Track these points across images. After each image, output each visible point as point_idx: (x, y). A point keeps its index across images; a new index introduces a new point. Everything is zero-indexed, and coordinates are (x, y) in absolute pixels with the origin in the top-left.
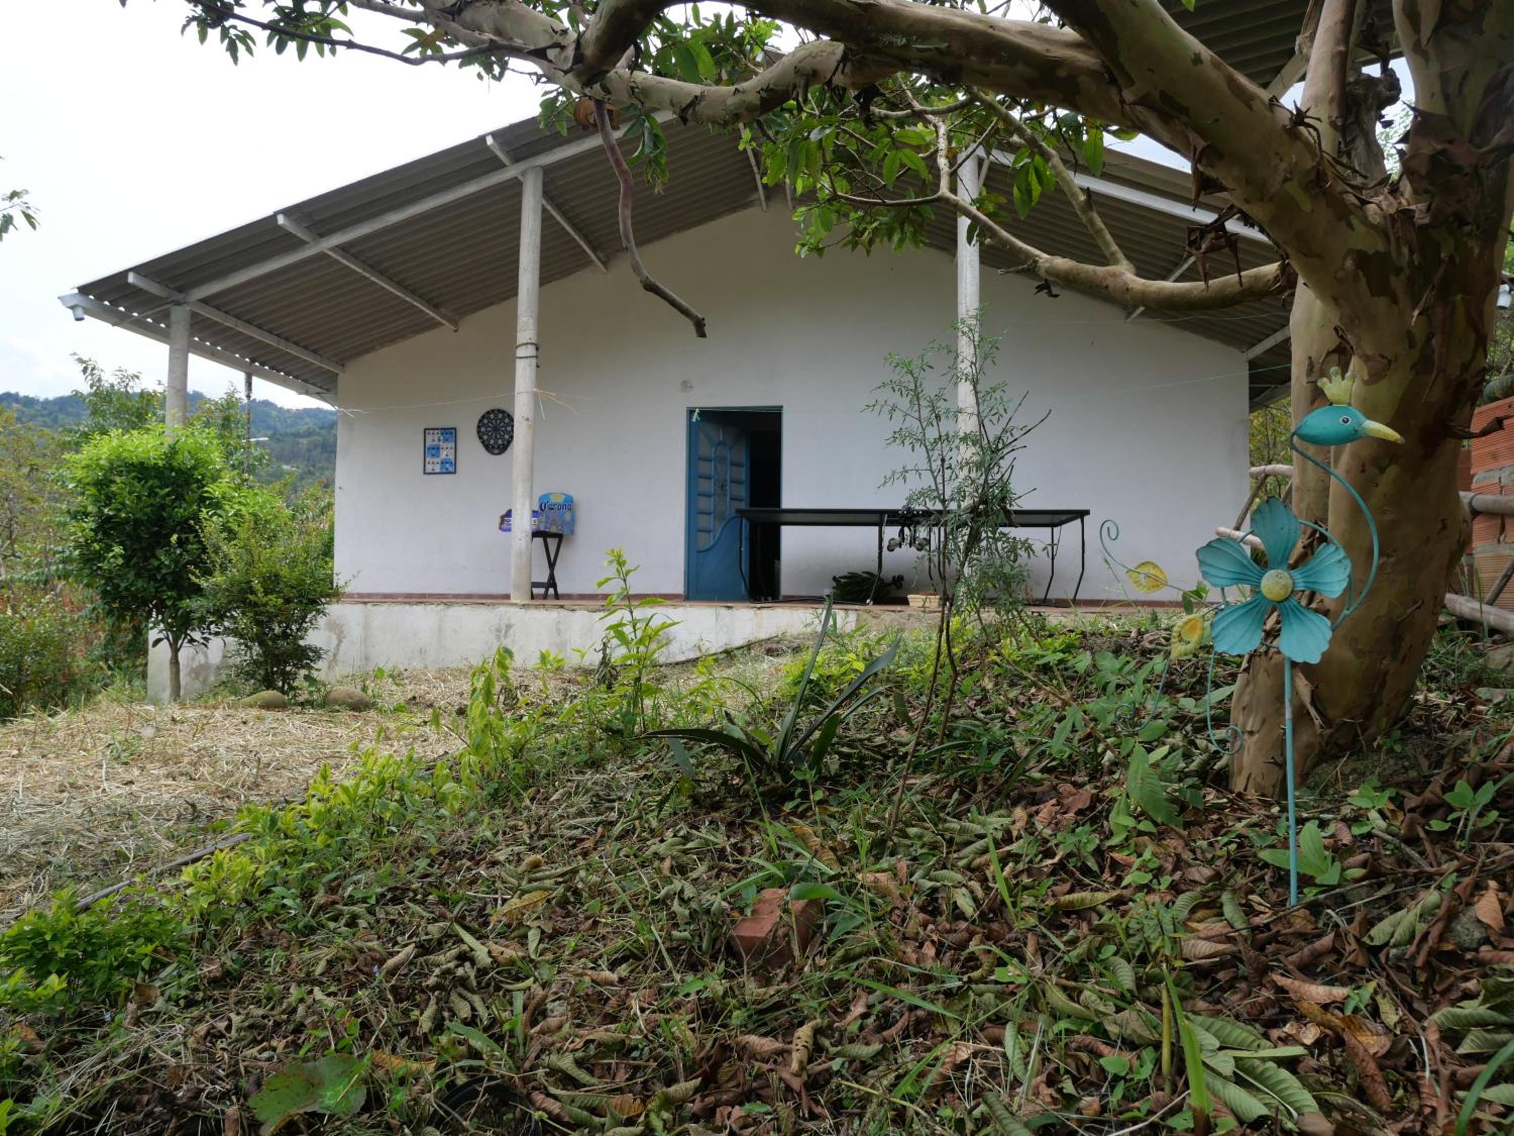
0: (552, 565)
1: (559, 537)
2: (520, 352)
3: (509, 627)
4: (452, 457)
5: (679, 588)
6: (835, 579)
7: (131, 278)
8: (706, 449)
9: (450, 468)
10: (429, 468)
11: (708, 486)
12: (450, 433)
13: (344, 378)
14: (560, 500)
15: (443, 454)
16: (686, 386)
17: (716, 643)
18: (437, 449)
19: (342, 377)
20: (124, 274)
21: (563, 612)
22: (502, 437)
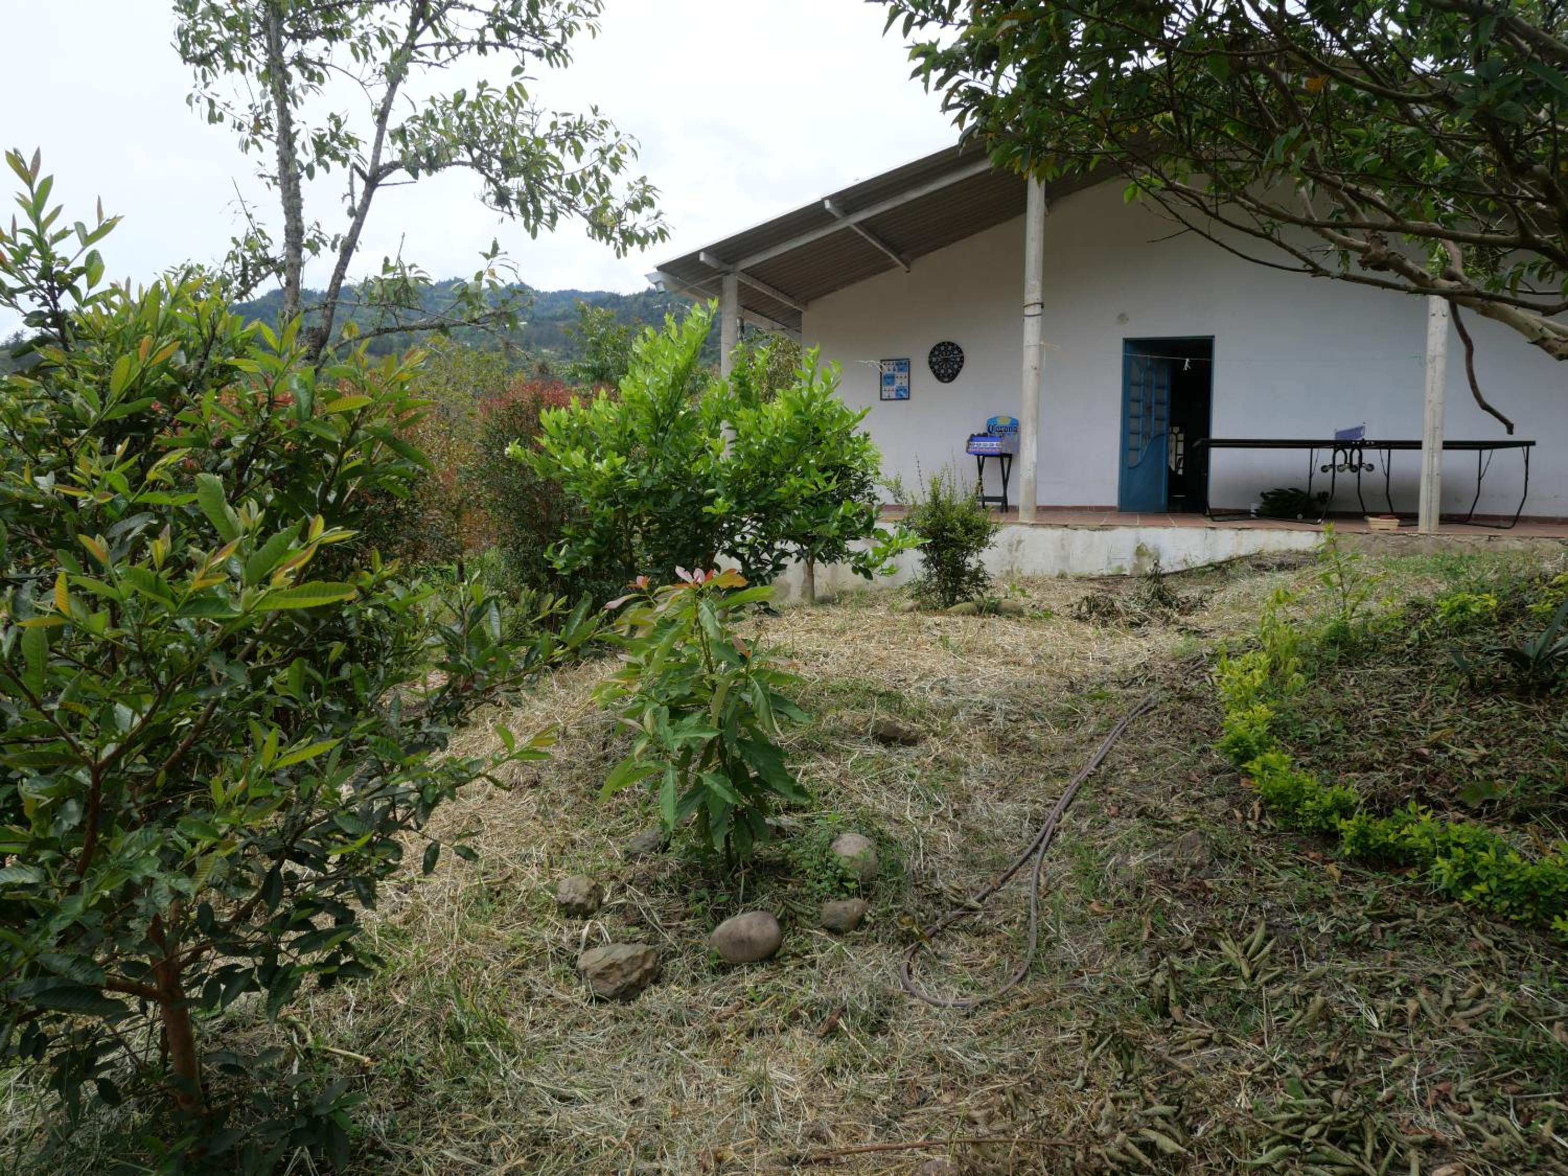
0: (1005, 482)
1: (1010, 456)
2: (1029, 311)
3: (1019, 542)
4: (905, 384)
5: (1112, 499)
6: (1263, 495)
7: (702, 257)
8: (1138, 376)
9: (903, 395)
10: (885, 395)
11: (1137, 409)
12: (904, 365)
13: (807, 316)
14: (1007, 423)
15: (898, 382)
16: (1122, 318)
17: (1200, 558)
18: (892, 377)
19: (805, 315)
20: (696, 255)
21: (1067, 531)
22: (952, 367)
